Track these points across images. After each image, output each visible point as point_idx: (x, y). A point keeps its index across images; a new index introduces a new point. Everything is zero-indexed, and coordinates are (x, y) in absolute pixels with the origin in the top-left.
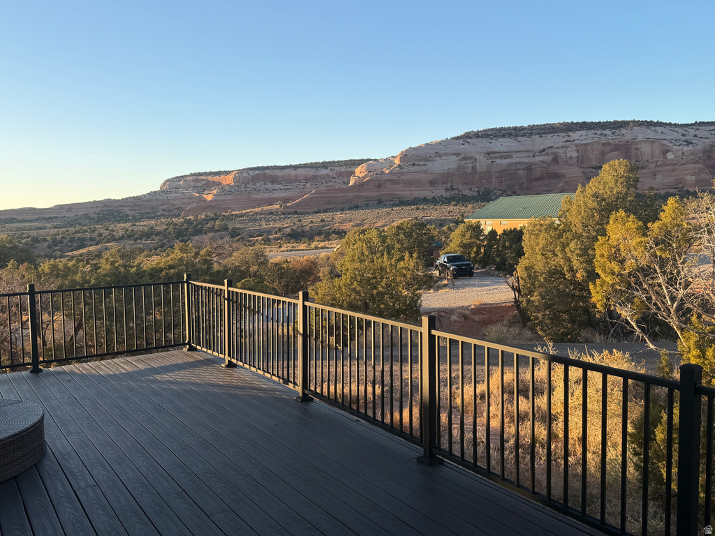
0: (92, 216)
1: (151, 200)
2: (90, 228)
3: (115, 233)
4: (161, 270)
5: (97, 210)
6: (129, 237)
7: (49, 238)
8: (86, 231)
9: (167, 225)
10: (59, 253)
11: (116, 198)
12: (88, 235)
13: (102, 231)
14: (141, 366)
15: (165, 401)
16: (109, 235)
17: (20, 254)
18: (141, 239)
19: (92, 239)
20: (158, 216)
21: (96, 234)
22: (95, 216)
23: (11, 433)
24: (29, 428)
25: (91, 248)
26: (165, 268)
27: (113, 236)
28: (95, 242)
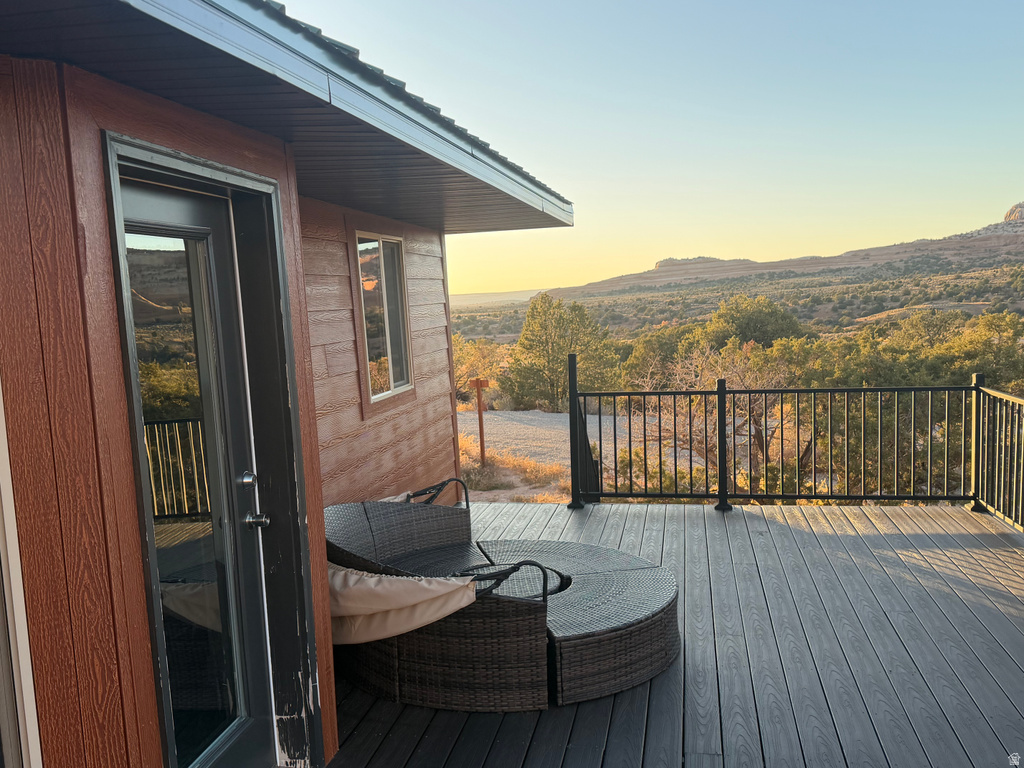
0: (897, 265)
1: (988, 239)
2: (893, 283)
3: (929, 290)
4: (953, 359)
5: (905, 257)
6: (950, 295)
7: (834, 298)
8: (887, 288)
9: (1012, 276)
10: (847, 318)
11: (934, 238)
12: (889, 293)
13: (910, 287)
14: (883, 528)
15: (898, 608)
16: (920, 293)
17: (780, 321)
18: (968, 298)
19: (895, 299)
20: (999, 262)
21: (901, 291)
22: (902, 265)
23: (614, 623)
24: (641, 622)
25: (892, 313)
26: (959, 357)
27: (926, 294)
28: (898, 304)
